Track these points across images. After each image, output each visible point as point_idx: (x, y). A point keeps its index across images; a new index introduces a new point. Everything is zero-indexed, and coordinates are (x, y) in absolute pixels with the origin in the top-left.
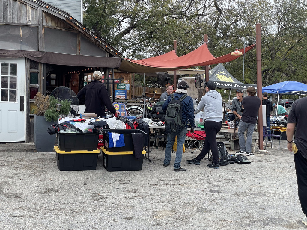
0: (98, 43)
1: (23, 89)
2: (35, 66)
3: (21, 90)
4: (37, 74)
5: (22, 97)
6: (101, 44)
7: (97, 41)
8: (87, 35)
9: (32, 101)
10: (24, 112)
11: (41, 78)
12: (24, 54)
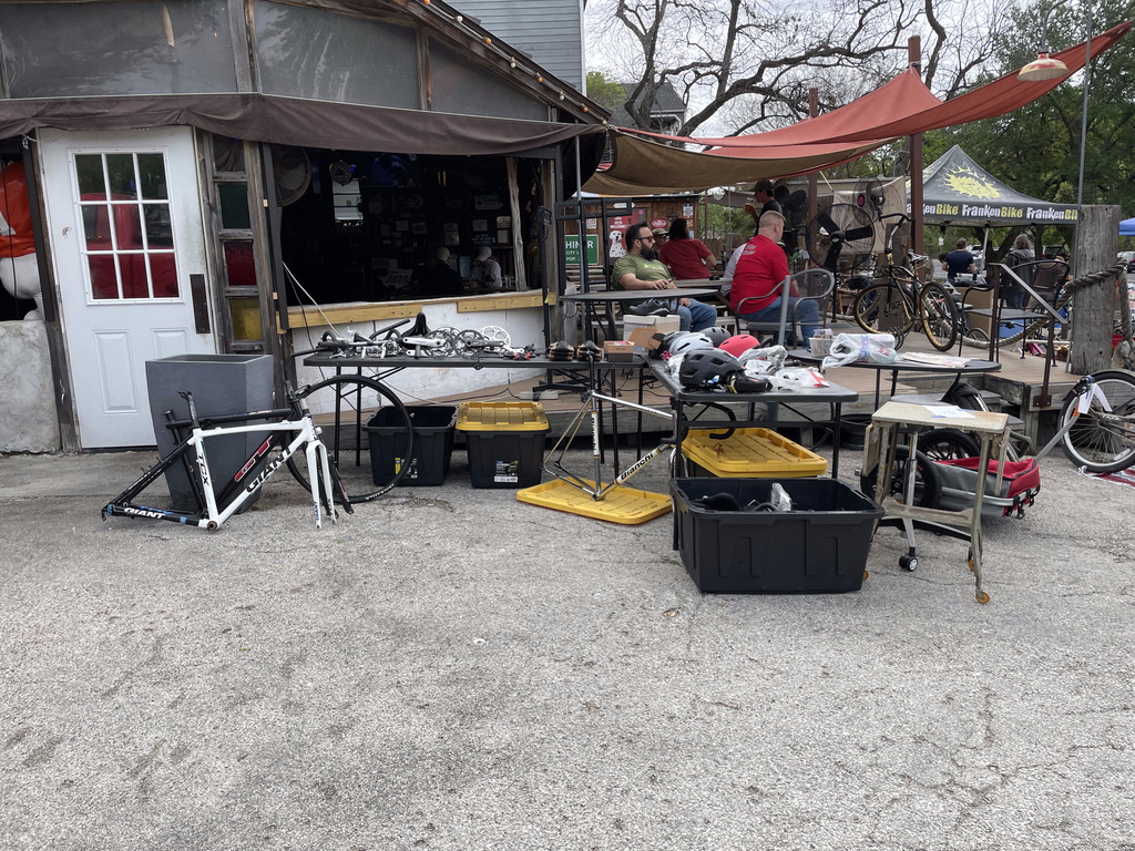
0: (503, 66)
1: (198, 248)
2: (231, 159)
3: (190, 253)
4: (241, 189)
5: (197, 281)
6: (517, 72)
7: (500, 58)
8: (447, 31)
9: (234, 292)
10: (210, 337)
11: (259, 203)
12: (172, 110)
